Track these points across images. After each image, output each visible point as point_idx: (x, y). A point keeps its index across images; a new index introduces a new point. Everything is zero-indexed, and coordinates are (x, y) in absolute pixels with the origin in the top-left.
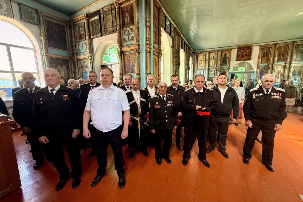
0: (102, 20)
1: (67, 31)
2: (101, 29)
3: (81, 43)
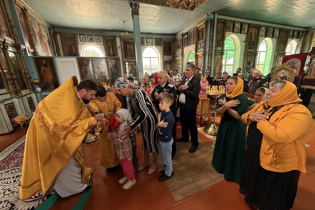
0: (189, 37)
1: (173, 44)
2: (188, 43)
3: (178, 50)
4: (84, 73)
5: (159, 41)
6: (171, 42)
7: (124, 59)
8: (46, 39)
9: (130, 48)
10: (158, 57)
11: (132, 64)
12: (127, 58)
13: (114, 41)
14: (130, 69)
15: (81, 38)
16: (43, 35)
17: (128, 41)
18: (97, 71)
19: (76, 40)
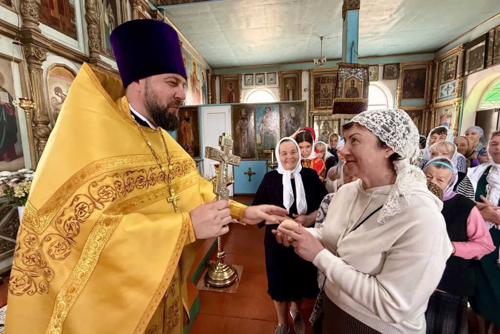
0: (490, 45)
2: (486, 60)
3: (446, 84)
4: (238, 132)
5: (393, 69)
6: (425, 69)
7: (313, 110)
8: (200, 85)
9: (326, 90)
10: (386, 103)
11: (326, 118)
12: (319, 108)
13: (298, 78)
14: (321, 128)
15: (247, 80)
16: (197, 79)
17: (323, 76)
18: (261, 128)
19: (240, 84)
